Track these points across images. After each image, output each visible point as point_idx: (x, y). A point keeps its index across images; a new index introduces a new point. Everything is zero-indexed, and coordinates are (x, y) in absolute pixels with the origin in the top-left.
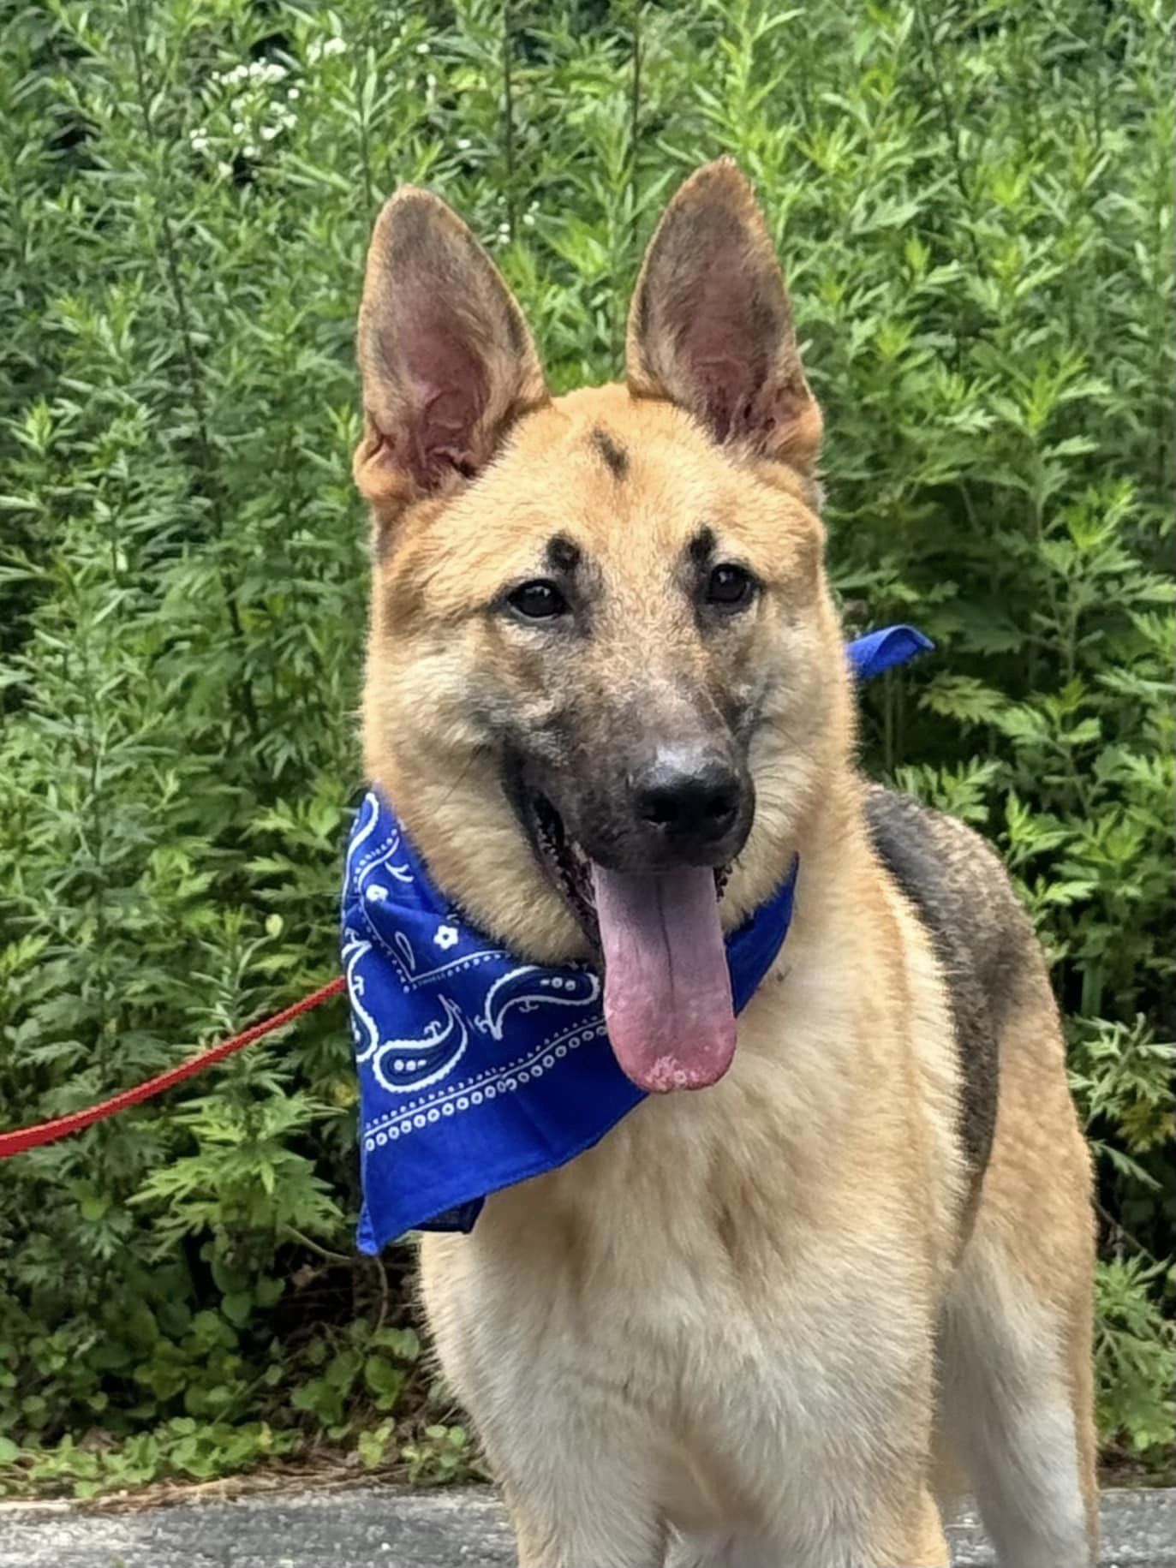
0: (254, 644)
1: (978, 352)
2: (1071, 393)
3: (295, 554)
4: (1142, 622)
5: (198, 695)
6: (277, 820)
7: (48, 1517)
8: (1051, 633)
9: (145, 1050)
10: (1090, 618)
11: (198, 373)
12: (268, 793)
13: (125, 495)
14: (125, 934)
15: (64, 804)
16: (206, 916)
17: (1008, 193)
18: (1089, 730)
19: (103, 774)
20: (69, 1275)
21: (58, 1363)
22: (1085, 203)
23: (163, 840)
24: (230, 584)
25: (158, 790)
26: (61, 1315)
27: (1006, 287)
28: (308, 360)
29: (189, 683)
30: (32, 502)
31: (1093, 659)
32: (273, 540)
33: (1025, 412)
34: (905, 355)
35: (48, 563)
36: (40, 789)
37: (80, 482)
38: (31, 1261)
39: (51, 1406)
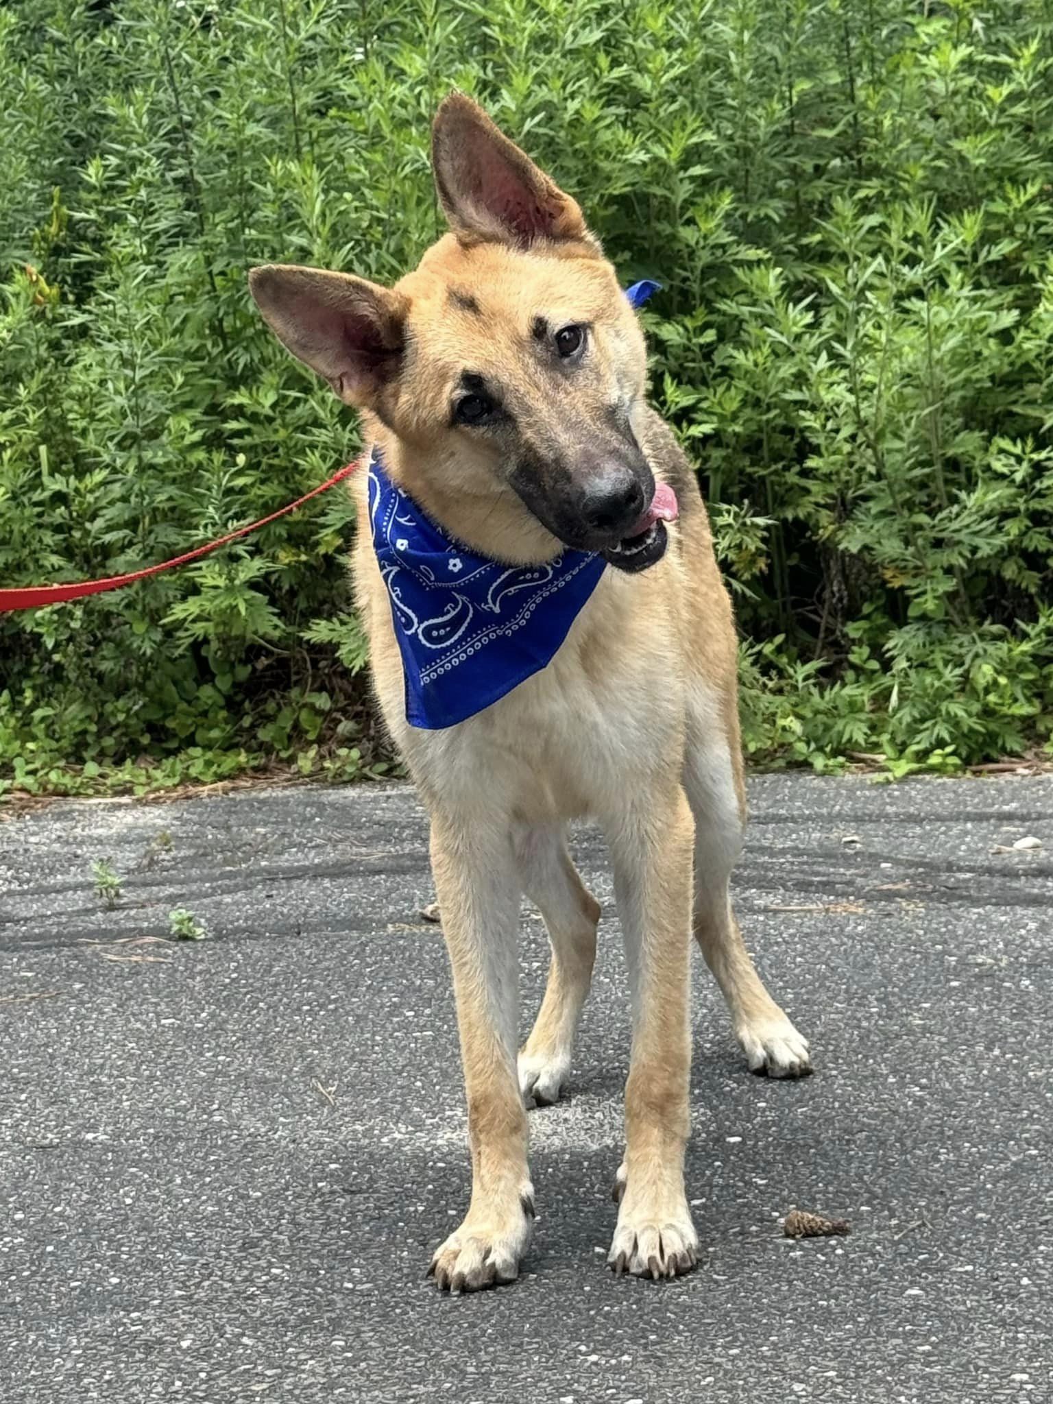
0: (225, 296)
1: (640, 117)
2: (695, 140)
3: (247, 243)
4: (739, 272)
5: (190, 328)
6: (240, 398)
7: (119, 807)
8: (685, 280)
9: (168, 535)
10: (709, 270)
11: (186, 138)
12: (234, 383)
13: (147, 210)
14: (152, 466)
15: (117, 392)
16: (200, 455)
17: (656, 24)
18: (710, 336)
19: (139, 374)
20: (127, 666)
21: (121, 717)
22: (697, 30)
23: (174, 411)
24: (209, 262)
25: (171, 381)
26: (121, 690)
27: (655, 78)
28: (252, 129)
29: (185, 320)
30: (93, 215)
31: (711, 295)
32: (232, 234)
33: (668, 151)
34: (596, 121)
35: (101, 250)
36: (102, 383)
37: (119, 204)
38: (104, 658)
39: (118, 742)
